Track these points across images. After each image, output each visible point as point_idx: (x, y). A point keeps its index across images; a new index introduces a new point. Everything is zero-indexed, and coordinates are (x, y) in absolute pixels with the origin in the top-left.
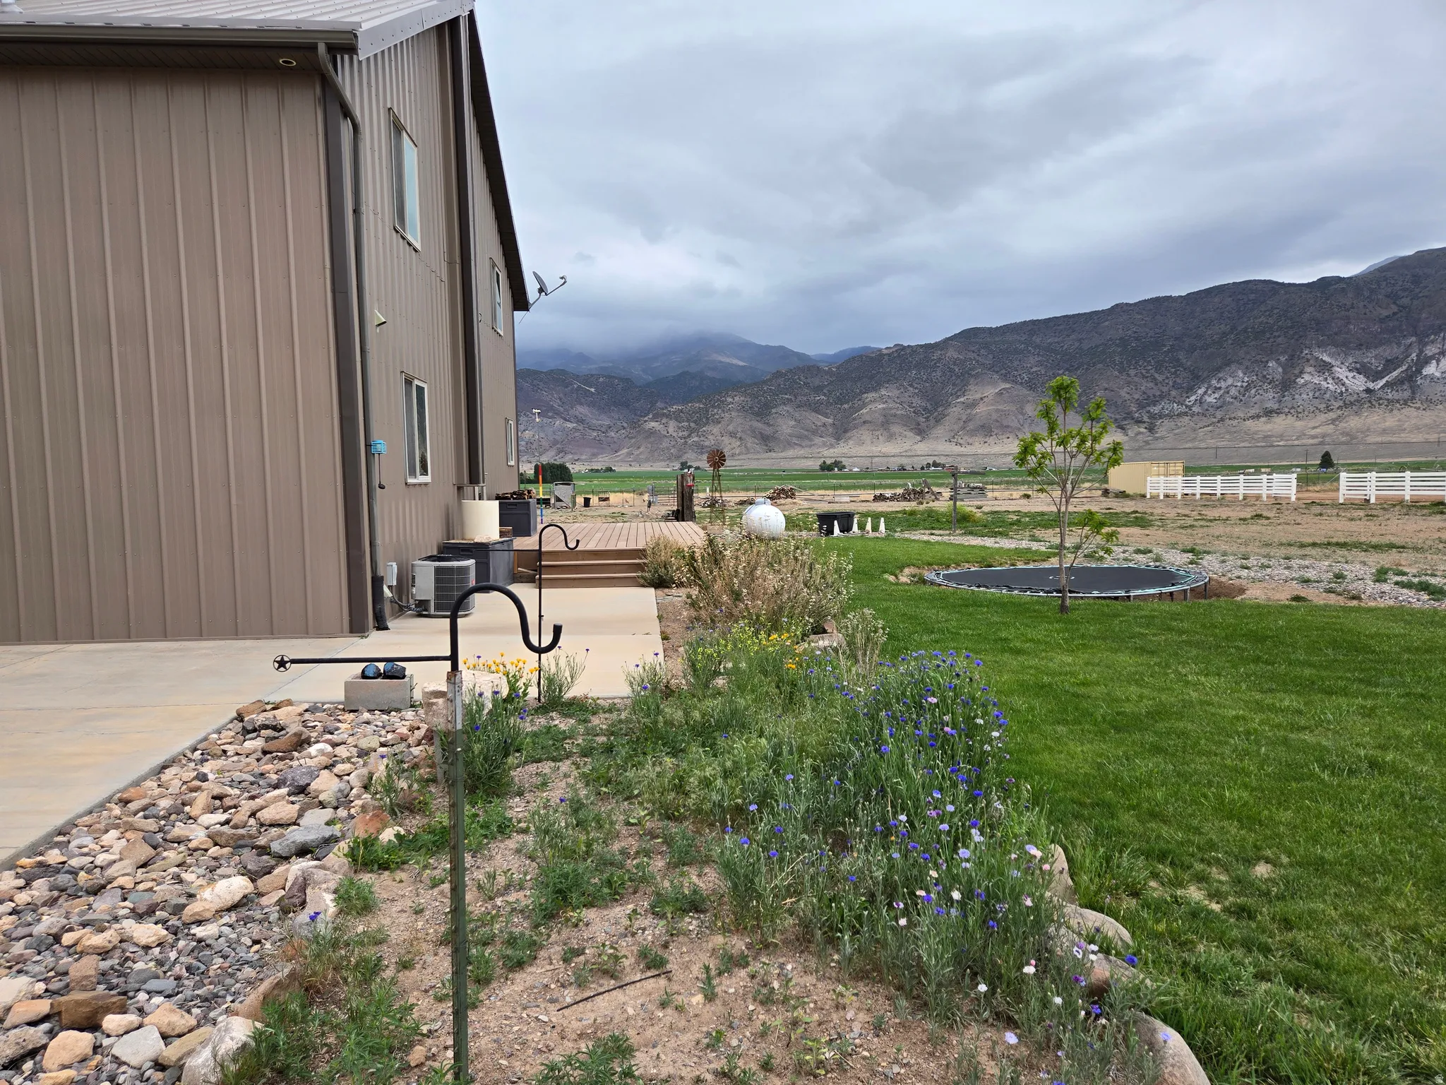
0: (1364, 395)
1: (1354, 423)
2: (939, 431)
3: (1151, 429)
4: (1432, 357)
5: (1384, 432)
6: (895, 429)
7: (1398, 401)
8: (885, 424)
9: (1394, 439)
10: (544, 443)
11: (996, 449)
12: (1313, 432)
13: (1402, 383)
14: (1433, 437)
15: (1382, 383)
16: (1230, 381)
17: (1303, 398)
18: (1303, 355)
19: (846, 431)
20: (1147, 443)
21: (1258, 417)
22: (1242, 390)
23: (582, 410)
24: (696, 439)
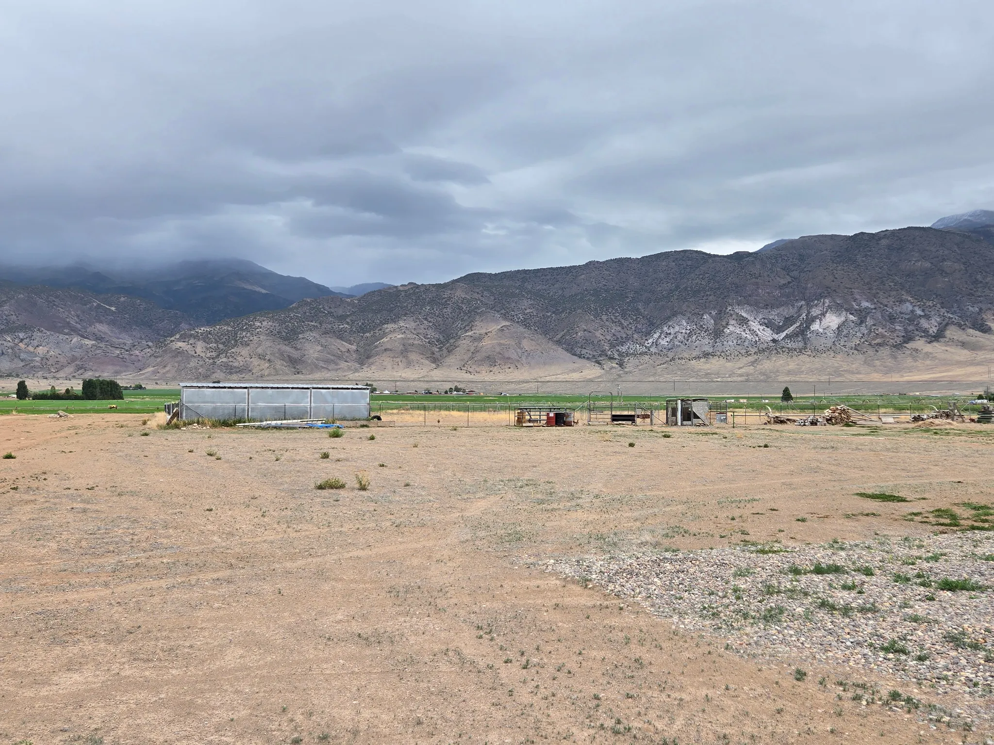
0: (772, 344)
1: (767, 365)
2: (451, 360)
3: (621, 365)
4: (816, 317)
5: (789, 373)
6: (413, 356)
7: (795, 350)
8: (404, 352)
9: (798, 379)
10: (62, 359)
11: (500, 377)
12: (740, 372)
13: (797, 335)
14: (824, 378)
15: (783, 335)
16: (677, 328)
17: (730, 344)
18: (728, 311)
19: (368, 357)
20: (619, 376)
21: (699, 358)
22: (686, 336)
23: (102, 328)
24: (224, 360)
